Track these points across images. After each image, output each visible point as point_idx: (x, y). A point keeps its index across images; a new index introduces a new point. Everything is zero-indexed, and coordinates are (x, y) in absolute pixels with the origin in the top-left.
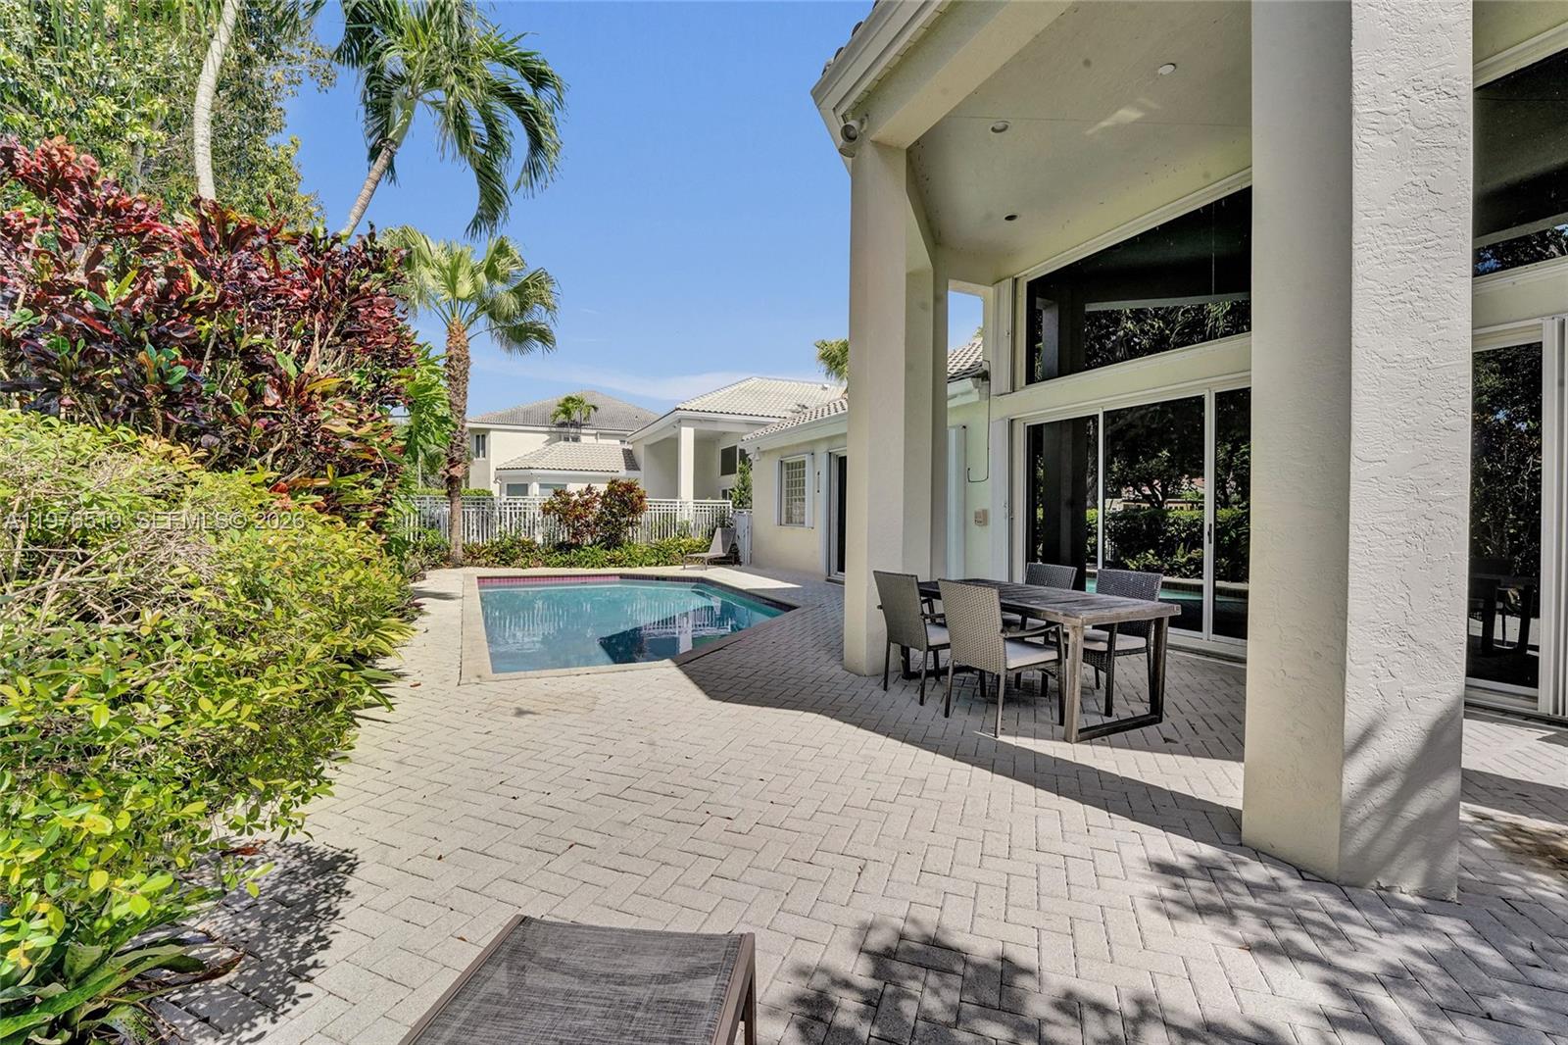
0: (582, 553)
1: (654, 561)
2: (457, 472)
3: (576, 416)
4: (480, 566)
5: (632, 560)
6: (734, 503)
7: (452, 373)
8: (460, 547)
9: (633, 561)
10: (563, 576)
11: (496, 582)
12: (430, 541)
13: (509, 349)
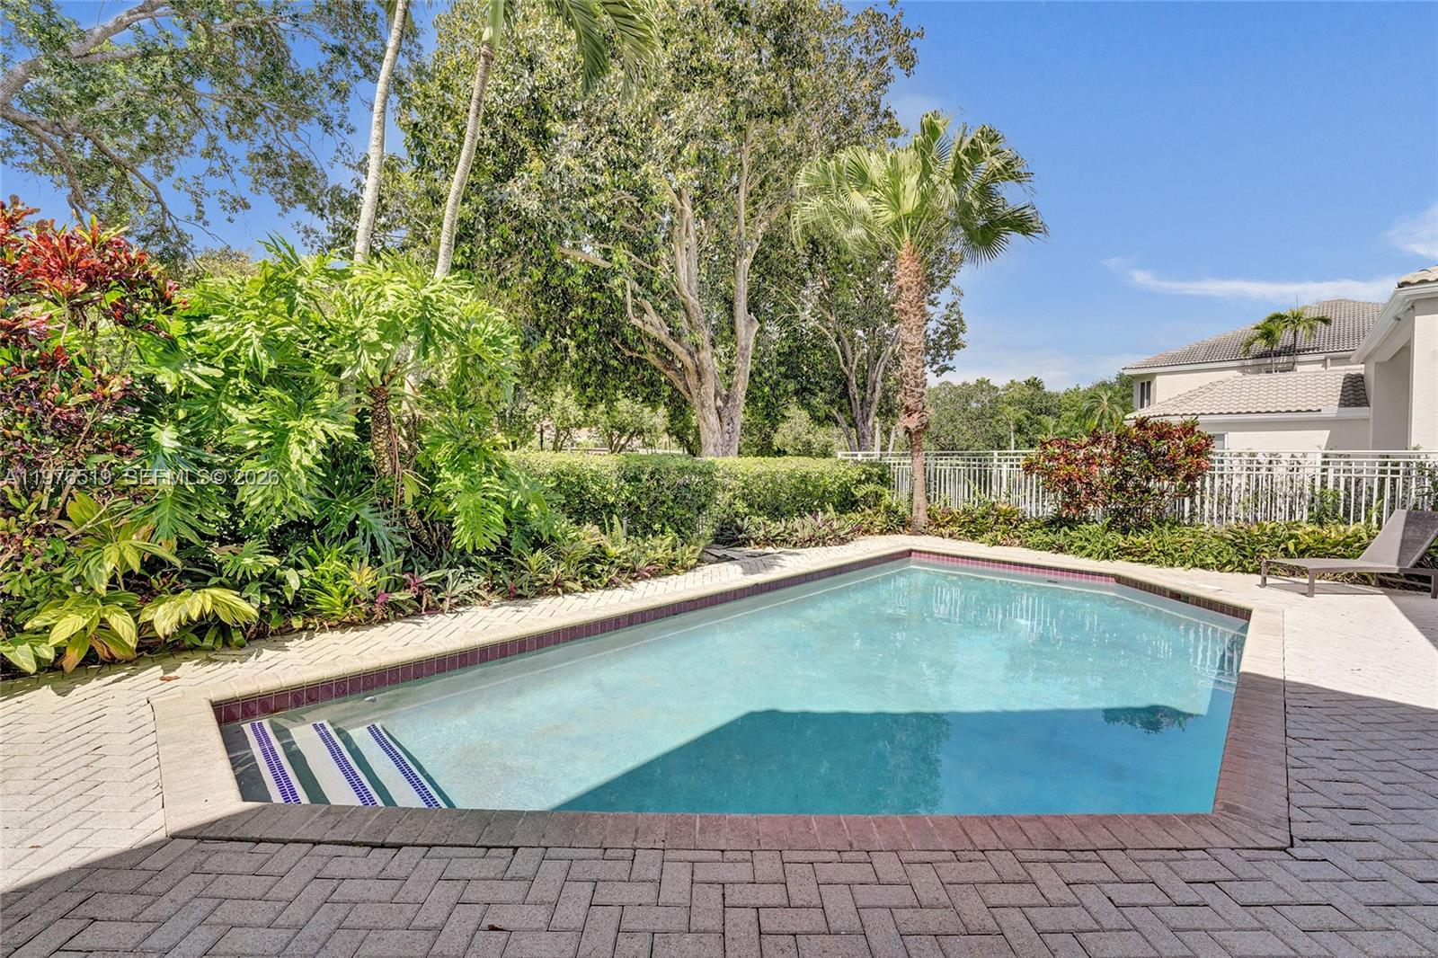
2: (910, 422)
3: (1285, 337)
8: (923, 512)
12: (887, 502)
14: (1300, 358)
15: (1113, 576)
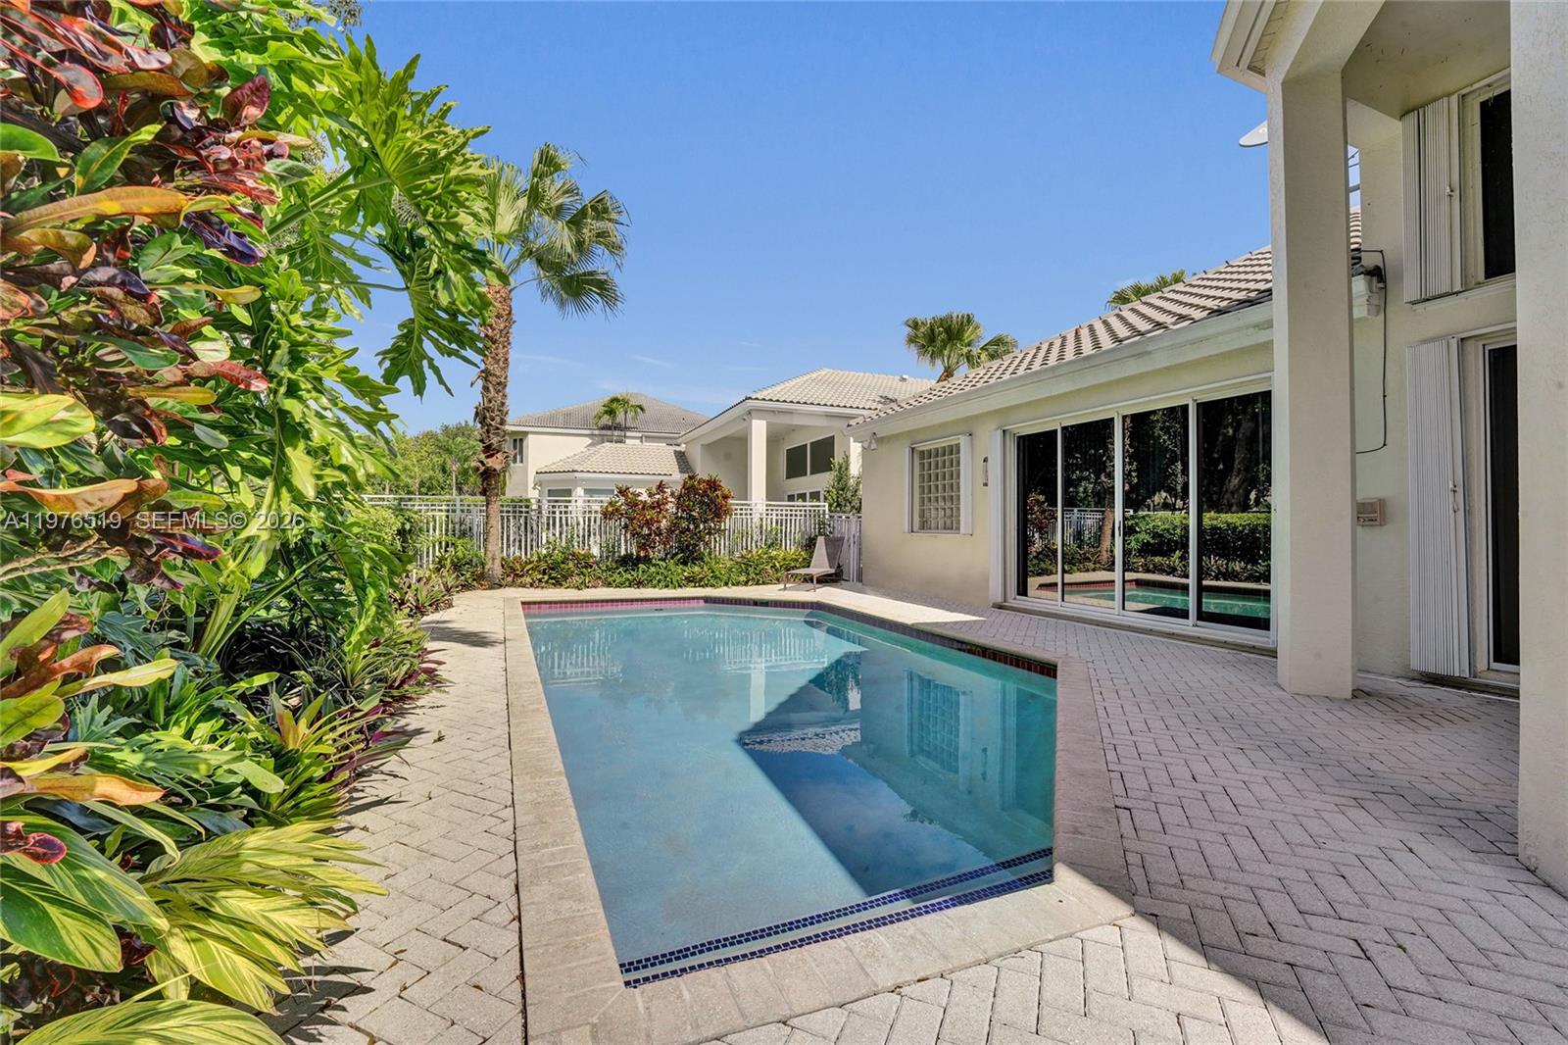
0: (653, 569)
1: (743, 578)
2: (495, 463)
3: (620, 417)
4: (523, 586)
5: (716, 577)
6: (830, 505)
7: (490, 333)
8: (498, 562)
9: (716, 580)
10: (632, 601)
11: (545, 609)
12: (460, 554)
13: (562, 304)
14: (628, 434)
15: (701, 598)
